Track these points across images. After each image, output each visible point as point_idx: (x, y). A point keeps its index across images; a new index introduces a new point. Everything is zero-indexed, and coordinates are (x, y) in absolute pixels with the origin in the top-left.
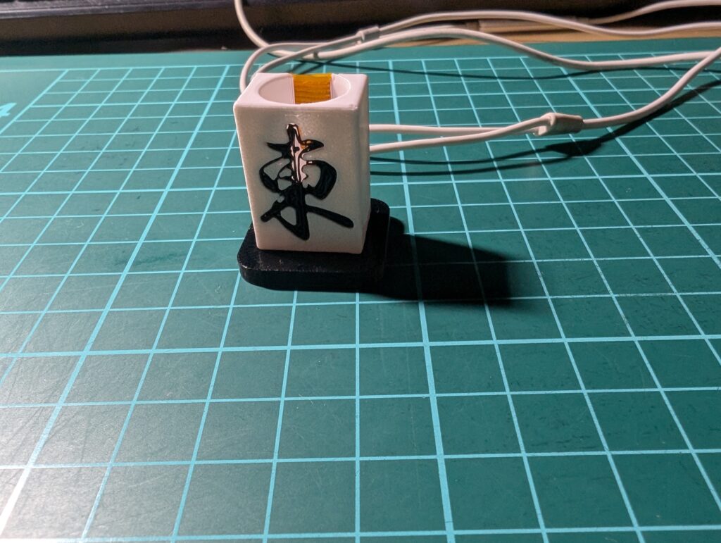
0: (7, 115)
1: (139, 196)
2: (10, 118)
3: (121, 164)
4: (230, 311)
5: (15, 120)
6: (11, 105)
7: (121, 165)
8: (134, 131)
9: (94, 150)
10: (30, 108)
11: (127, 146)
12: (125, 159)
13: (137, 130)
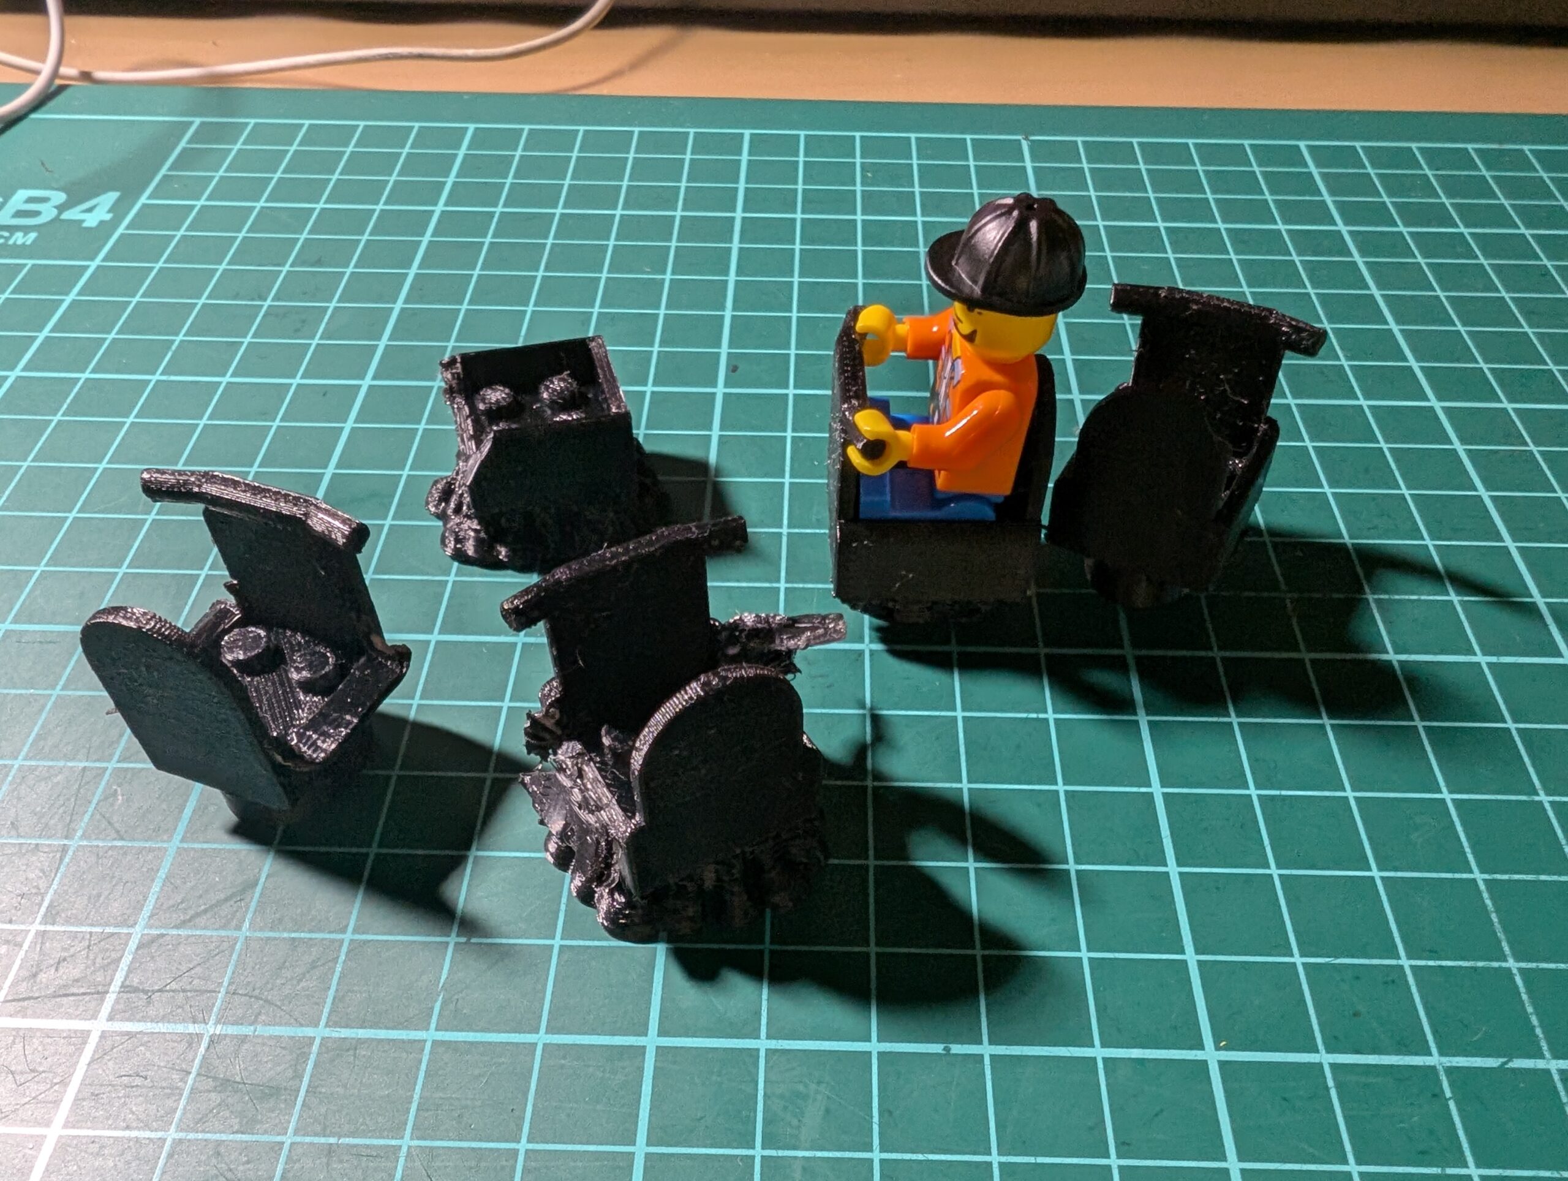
0: (108, 217)
1: (325, 391)
2: (114, 224)
3: (297, 330)
4: (450, 585)
5: (121, 230)
6: (112, 197)
7: (297, 333)
8: (312, 265)
9: (253, 300)
10: (144, 206)
11: (305, 295)
12: (304, 321)
13: (319, 263)
